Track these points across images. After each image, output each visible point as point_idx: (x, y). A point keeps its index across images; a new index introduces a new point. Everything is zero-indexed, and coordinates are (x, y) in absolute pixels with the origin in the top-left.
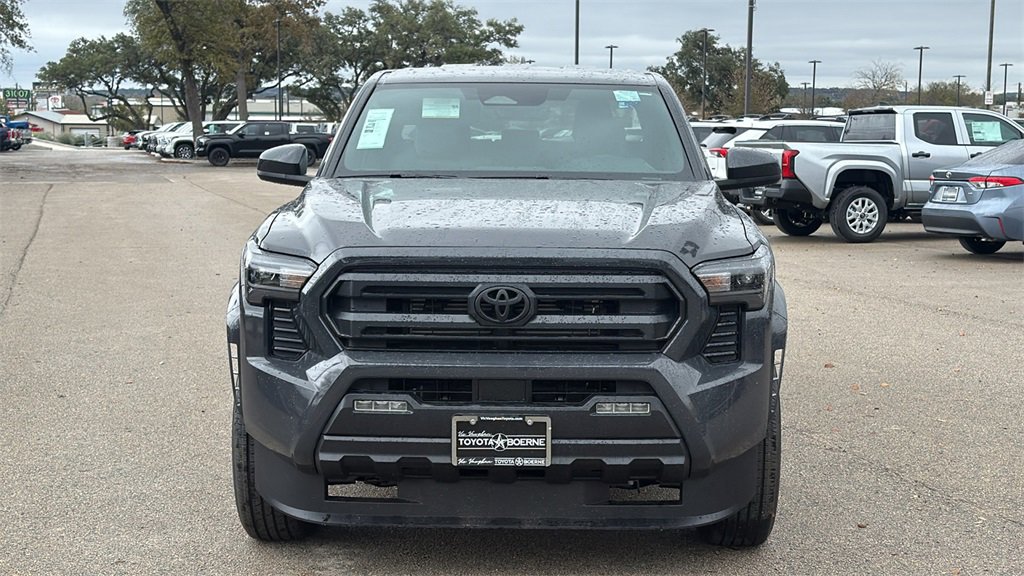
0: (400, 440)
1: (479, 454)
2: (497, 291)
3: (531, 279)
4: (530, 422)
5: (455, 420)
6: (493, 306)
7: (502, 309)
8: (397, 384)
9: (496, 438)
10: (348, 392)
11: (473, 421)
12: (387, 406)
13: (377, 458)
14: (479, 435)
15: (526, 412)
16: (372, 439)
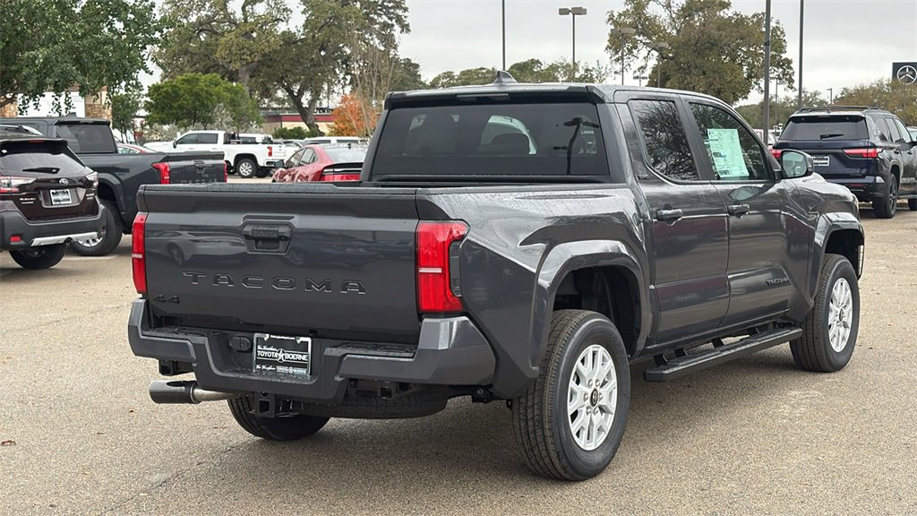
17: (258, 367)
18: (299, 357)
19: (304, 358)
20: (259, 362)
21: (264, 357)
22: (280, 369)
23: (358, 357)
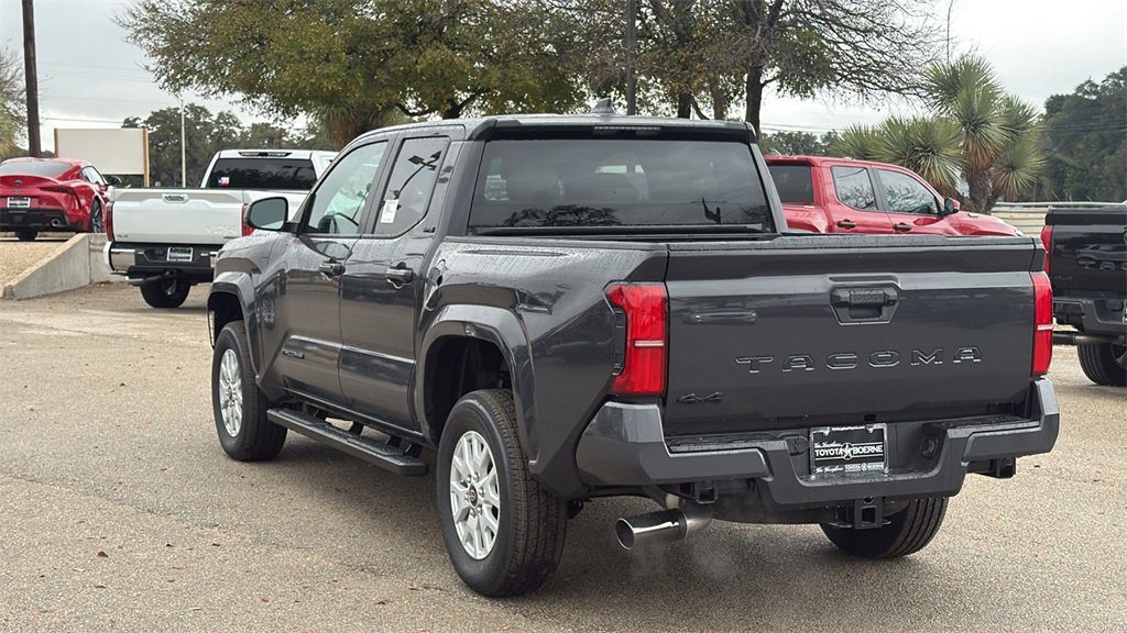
17: (819, 470)
18: (872, 449)
19: (879, 449)
20: (819, 464)
21: (825, 456)
22: (850, 468)
23: (987, 434)
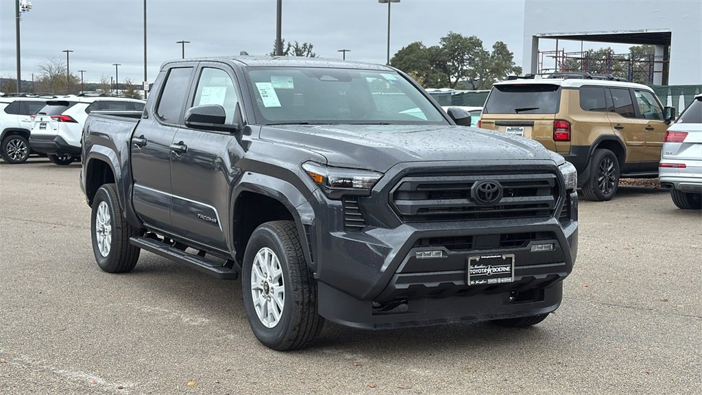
0: (439, 273)
1: (480, 278)
2: (486, 185)
3: (499, 177)
4: (504, 258)
5: (470, 259)
6: (485, 193)
7: (489, 194)
8: (434, 241)
9: (487, 268)
10: (413, 247)
11: (478, 259)
12: (430, 254)
13: (428, 285)
14: (480, 267)
15: (501, 252)
16: (425, 274)
